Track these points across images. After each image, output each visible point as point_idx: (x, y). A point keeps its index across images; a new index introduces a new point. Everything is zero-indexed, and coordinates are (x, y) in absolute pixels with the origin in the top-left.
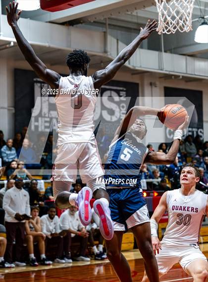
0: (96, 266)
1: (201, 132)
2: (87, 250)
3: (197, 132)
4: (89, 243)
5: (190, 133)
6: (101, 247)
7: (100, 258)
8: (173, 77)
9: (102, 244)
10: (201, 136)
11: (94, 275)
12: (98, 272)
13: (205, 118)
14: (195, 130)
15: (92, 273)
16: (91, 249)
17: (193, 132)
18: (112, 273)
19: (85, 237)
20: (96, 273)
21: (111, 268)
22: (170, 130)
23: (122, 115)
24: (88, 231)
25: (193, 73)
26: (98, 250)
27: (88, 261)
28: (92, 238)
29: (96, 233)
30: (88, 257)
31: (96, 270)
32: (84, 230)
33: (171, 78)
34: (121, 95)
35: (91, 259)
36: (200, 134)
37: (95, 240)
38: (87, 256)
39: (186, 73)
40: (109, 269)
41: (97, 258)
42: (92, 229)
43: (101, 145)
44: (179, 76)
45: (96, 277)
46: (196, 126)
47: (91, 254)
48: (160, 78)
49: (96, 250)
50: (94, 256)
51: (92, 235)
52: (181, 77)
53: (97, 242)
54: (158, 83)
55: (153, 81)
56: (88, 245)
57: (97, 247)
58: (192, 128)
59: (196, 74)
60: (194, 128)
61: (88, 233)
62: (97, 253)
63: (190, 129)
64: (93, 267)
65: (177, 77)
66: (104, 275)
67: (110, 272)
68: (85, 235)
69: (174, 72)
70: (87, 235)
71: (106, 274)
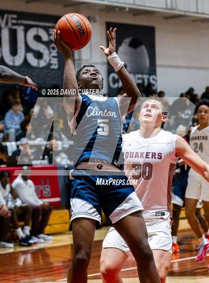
0: (21, 254)
1: (153, 79)
2: (9, 234)
3: (148, 80)
4: (11, 225)
5: (140, 81)
6: (28, 229)
7: (26, 244)
8: (117, 9)
9: (28, 225)
10: (154, 85)
11: (19, 266)
12: (24, 262)
13: (159, 62)
14: (146, 77)
15: (16, 263)
16: (14, 232)
17: (143, 79)
18: (41, 262)
19: (6, 217)
20: (21, 263)
21: (40, 256)
22: (114, 78)
23: (52, 59)
24: (10, 209)
25: (143, 4)
26: (24, 233)
27: (11, 248)
28: (16, 218)
29: (20, 212)
30: (11, 243)
31: (22, 259)
32: (5, 207)
33: (115, 11)
34: (51, 32)
35: (15, 245)
36: (152, 82)
37: (20, 221)
38: (9, 241)
39: (134, 4)
40: (38, 258)
41: (22, 243)
42: (16, 207)
43: (26, 98)
44: (124, 8)
45: (22, 268)
46: (147, 71)
47: (14, 239)
48: (101, 10)
49: (21, 233)
50: (18, 241)
51: (15, 214)
52: (127, 9)
53: (22, 223)
54: (97, 17)
55: (91, 15)
56: (11, 227)
57: (23, 229)
58: (142, 74)
59: (147, 5)
60: (145, 74)
61: (10, 212)
62: (22, 238)
63: (140, 76)
64: (16, 255)
65: (122, 9)
66: (32, 265)
67: (39, 261)
68: (7, 215)
69: (118, 2)
70: (9, 215)
71: (34, 264)
